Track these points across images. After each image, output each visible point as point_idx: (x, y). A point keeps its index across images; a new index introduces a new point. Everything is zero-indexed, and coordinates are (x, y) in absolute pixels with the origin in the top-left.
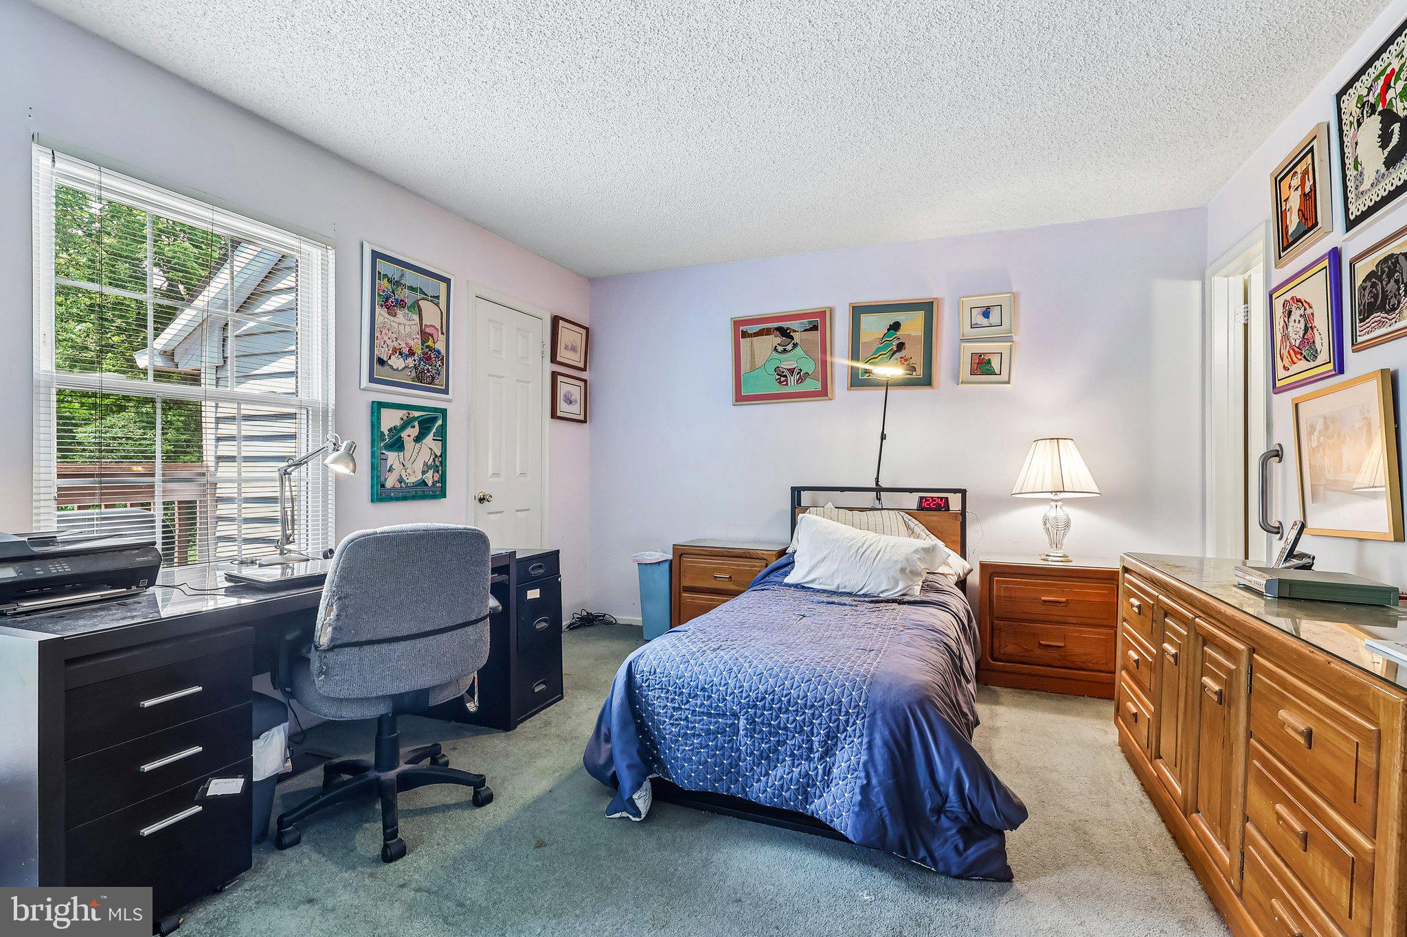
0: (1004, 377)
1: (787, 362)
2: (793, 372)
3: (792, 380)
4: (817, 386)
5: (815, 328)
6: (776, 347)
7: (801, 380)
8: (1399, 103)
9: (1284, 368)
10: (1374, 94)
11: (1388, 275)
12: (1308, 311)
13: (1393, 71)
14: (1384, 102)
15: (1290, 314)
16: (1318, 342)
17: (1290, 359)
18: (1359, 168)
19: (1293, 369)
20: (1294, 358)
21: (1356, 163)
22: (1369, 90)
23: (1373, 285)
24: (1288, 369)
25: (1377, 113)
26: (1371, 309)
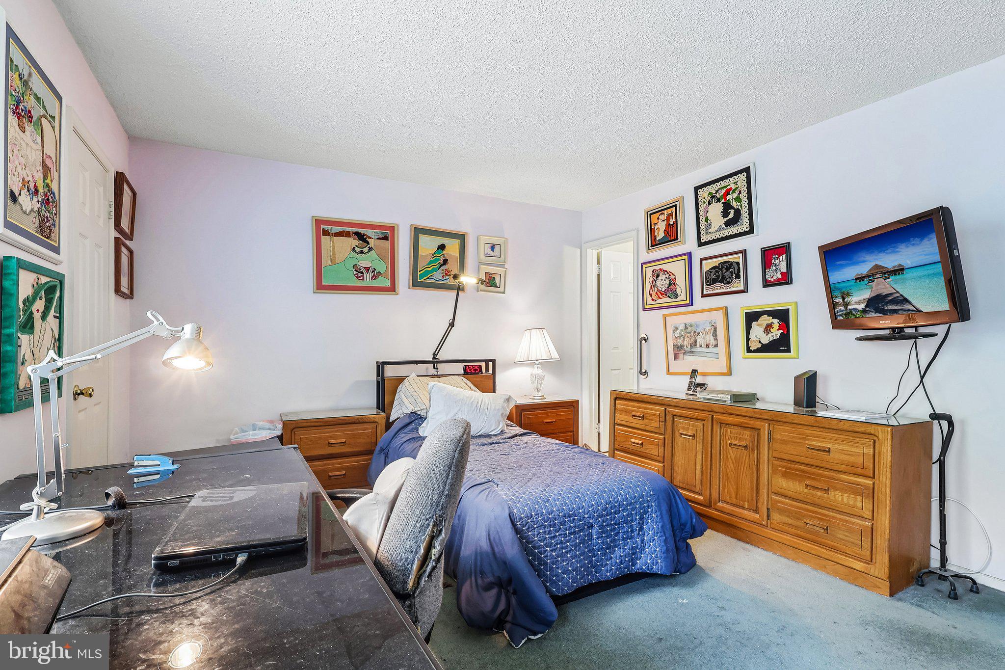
0: (501, 289)
1: (364, 262)
2: (368, 270)
3: (368, 276)
4: (387, 283)
5: (386, 238)
6: (354, 248)
7: (375, 277)
8: (734, 202)
9: (653, 300)
10: (719, 194)
11: (726, 269)
12: (672, 276)
13: (731, 189)
14: (725, 199)
15: (658, 276)
16: (679, 292)
17: (657, 296)
18: (709, 222)
19: (659, 301)
20: (661, 296)
21: (707, 220)
22: (717, 192)
23: (716, 272)
24: (656, 301)
25: (721, 202)
26: (714, 281)
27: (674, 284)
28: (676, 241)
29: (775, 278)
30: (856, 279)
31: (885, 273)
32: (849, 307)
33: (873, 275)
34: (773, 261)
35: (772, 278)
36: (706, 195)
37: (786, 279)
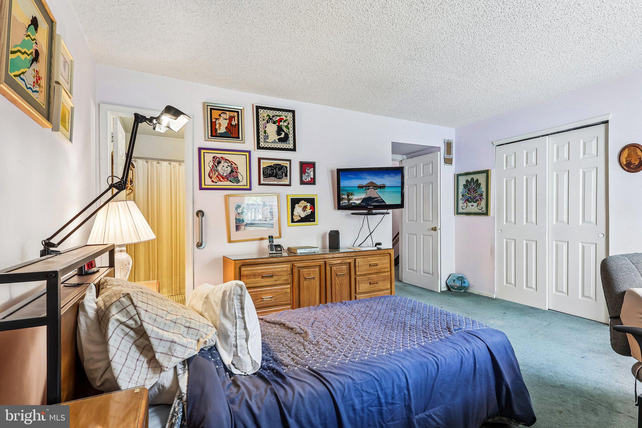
8: (285, 128)
9: (213, 181)
10: (275, 119)
11: (278, 169)
12: (234, 165)
13: (283, 119)
14: (279, 124)
15: (219, 163)
16: (240, 178)
17: (218, 179)
18: (267, 134)
19: (220, 183)
20: (222, 179)
21: (265, 132)
22: (273, 116)
23: (271, 169)
24: (216, 183)
25: (276, 125)
26: (270, 176)
27: (236, 172)
28: (237, 139)
29: (307, 180)
30: (359, 187)
31: (375, 187)
32: (351, 201)
33: (369, 186)
34: (307, 170)
35: (306, 180)
36: (265, 115)
37: (313, 182)
